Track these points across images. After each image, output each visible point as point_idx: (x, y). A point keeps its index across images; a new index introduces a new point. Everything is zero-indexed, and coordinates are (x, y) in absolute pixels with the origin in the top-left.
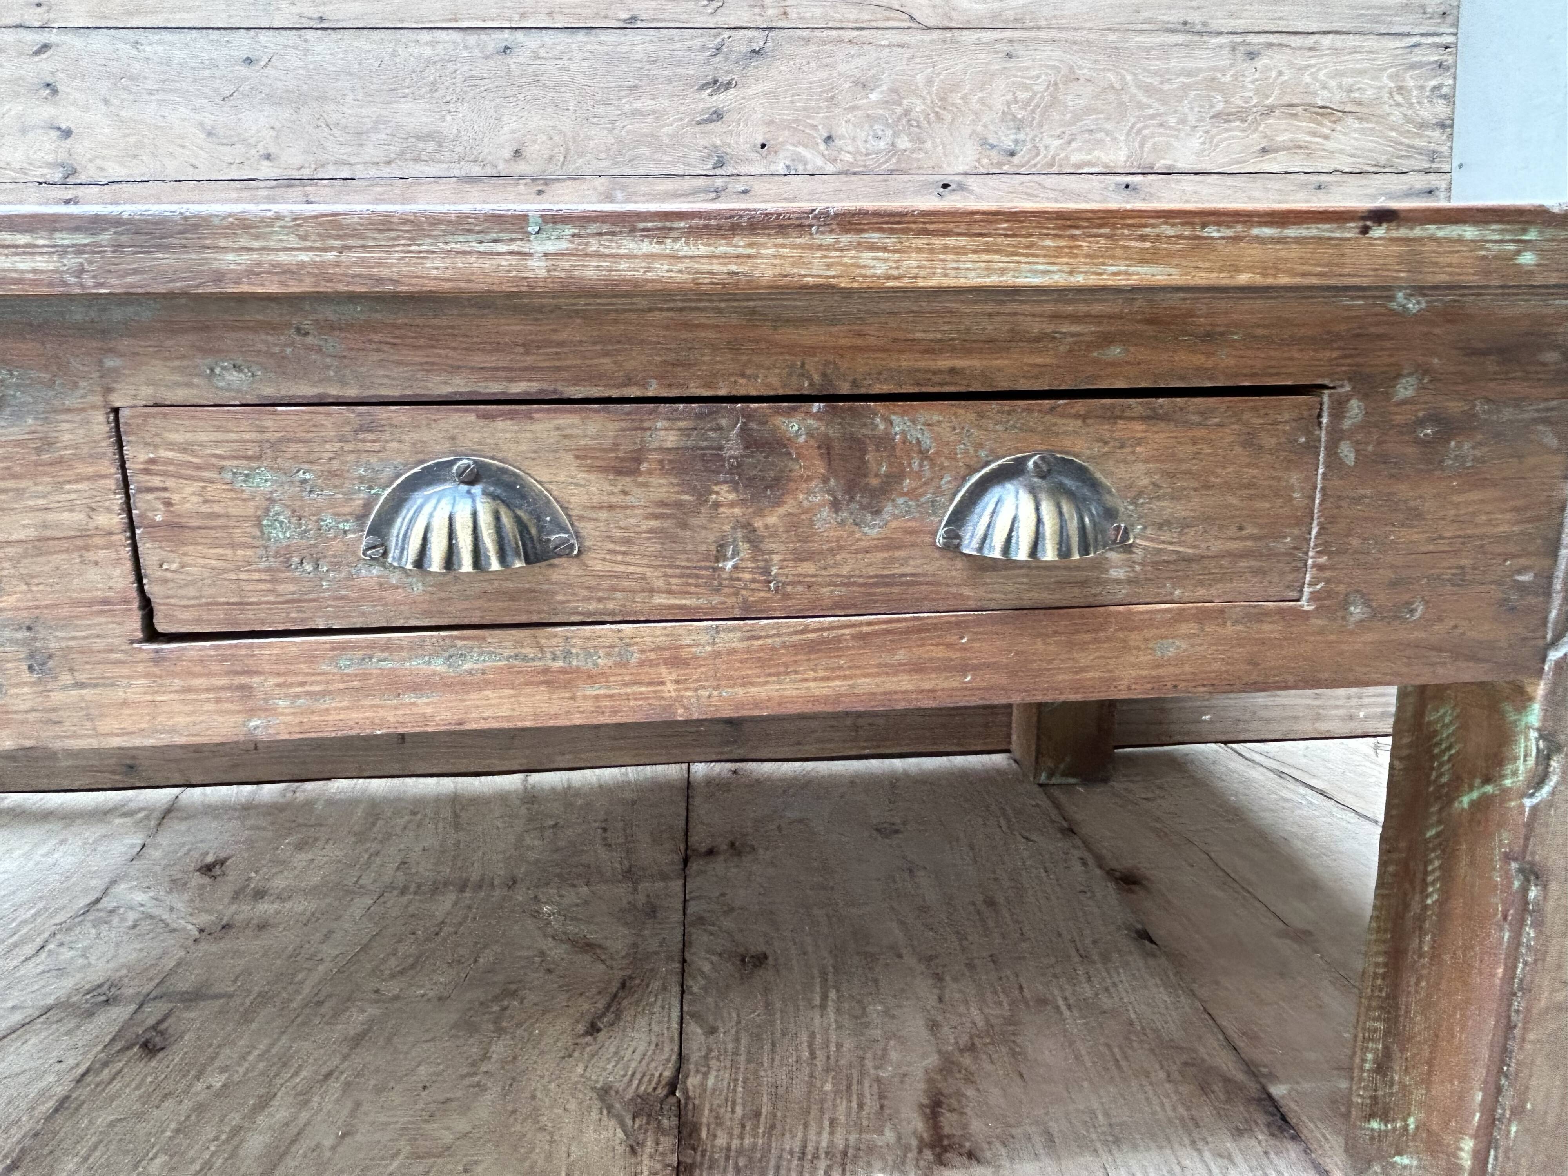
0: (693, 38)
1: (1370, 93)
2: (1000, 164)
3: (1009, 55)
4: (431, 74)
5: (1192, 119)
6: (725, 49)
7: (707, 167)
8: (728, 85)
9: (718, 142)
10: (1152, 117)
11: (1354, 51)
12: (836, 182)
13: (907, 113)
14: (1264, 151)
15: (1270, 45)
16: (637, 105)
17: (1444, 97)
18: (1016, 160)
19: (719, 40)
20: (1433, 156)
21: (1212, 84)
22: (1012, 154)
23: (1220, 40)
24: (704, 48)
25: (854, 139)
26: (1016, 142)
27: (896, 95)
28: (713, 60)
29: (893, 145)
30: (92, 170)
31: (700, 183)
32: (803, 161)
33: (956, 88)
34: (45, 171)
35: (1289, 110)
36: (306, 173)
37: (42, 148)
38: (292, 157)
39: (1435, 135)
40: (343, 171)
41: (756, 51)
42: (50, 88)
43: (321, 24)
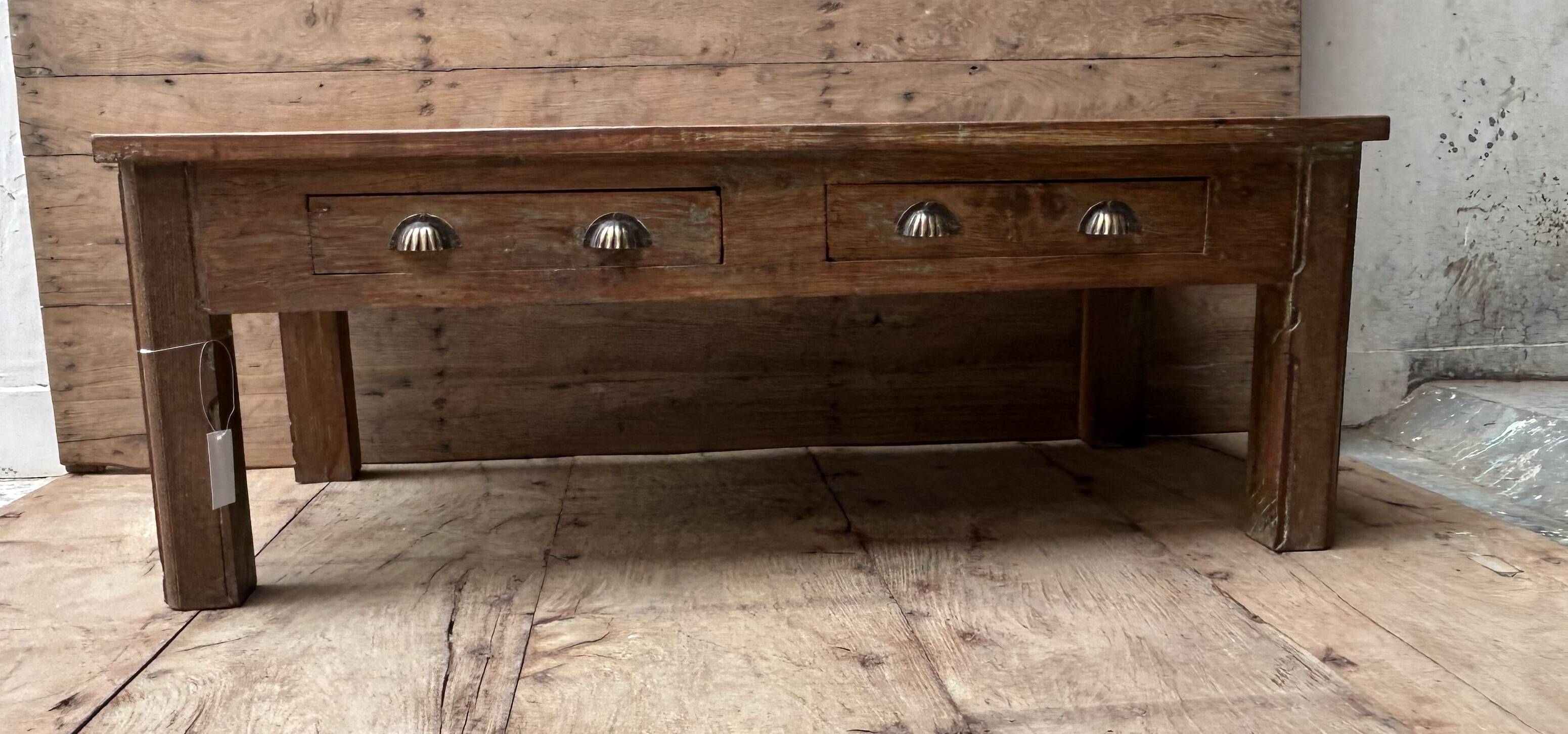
1: (1245, 6)
2: (1009, 53)
5: (1131, 24)
7: (823, 58)
8: (837, 6)
9: (830, 41)
10: (1106, 23)
12: (904, 66)
14: (1179, 43)
16: (781, 19)
17: (1295, 8)
18: (1018, 51)
20: (1289, 45)
22: (1016, 47)
25: (916, 39)
26: (1019, 39)
27: (942, 11)
29: (940, 42)
30: (442, 62)
31: (820, 67)
32: (883, 53)
33: (980, 6)
34: (414, 63)
35: (1195, 17)
36: (573, 63)
37: (413, 49)
38: (565, 54)
39: (1289, 32)
40: (596, 62)
42: (419, 12)
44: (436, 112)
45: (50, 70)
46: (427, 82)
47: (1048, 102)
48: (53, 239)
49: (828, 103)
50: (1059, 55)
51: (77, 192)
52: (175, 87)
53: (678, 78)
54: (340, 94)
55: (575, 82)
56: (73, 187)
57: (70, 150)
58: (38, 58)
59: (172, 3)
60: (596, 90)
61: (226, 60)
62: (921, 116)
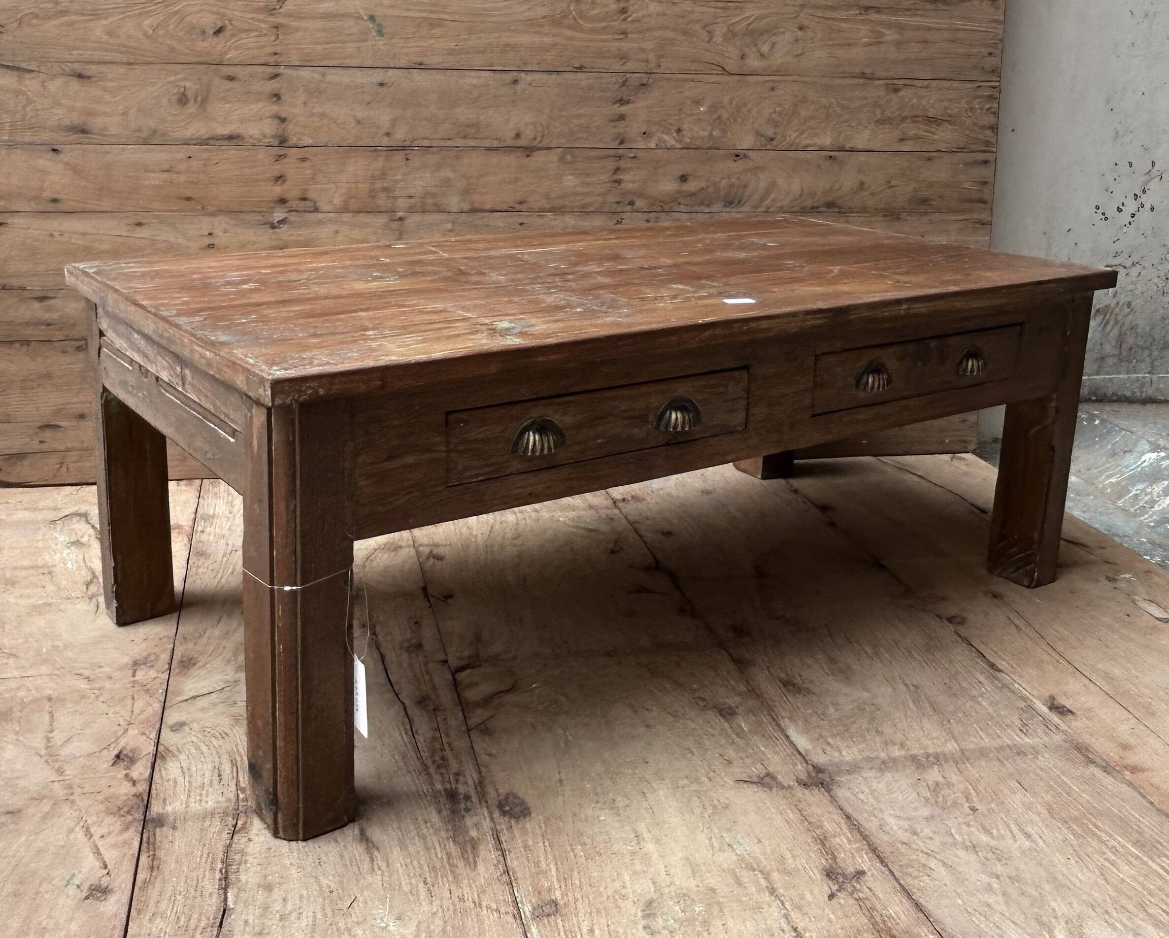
0: (611, 77)
1: (955, 110)
2: (765, 145)
3: (772, 89)
4: (475, 94)
5: (864, 122)
6: (627, 84)
7: (615, 144)
8: (628, 102)
9: (621, 131)
10: (846, 122)
11: (948, 89)
12: (680, 153)
13: (719, 117)
14: (902, 140)
15: (906, 85)
16: (581, 111)
17: (994, 113)
18: (774, 142)
19: (624, 79)
20: (987, 143)
21: (876, 105)
22: (772, 139)
23: (881, 82)
24: (617, 82)
25: (691, 130)
26: (775, 133)
27: (714, 108)
28: (622, 88)
29: (711, 134)
30: (294, 140)
31: (612, 152)
32: (665, 142)
33: (745, 105)
35: (915, 118)
36: (407, 144)
37: (269, 128)
38: (400, 135)
39: (989, 132)
40: (426, 143)
41: (643, 85)
42: (277, 96)
43: (421, 66)
44: (288, 183)
46: (280, 157)
47: (796, 187)
49: (619, 182)
50: (808, 146)
52: (61, 155)
53: (494, 158)
54: (205, 165)
55: (407, 159)
59: (59, 82)
60: (425, 166)
61: (107, 133)
62: (693, 194)
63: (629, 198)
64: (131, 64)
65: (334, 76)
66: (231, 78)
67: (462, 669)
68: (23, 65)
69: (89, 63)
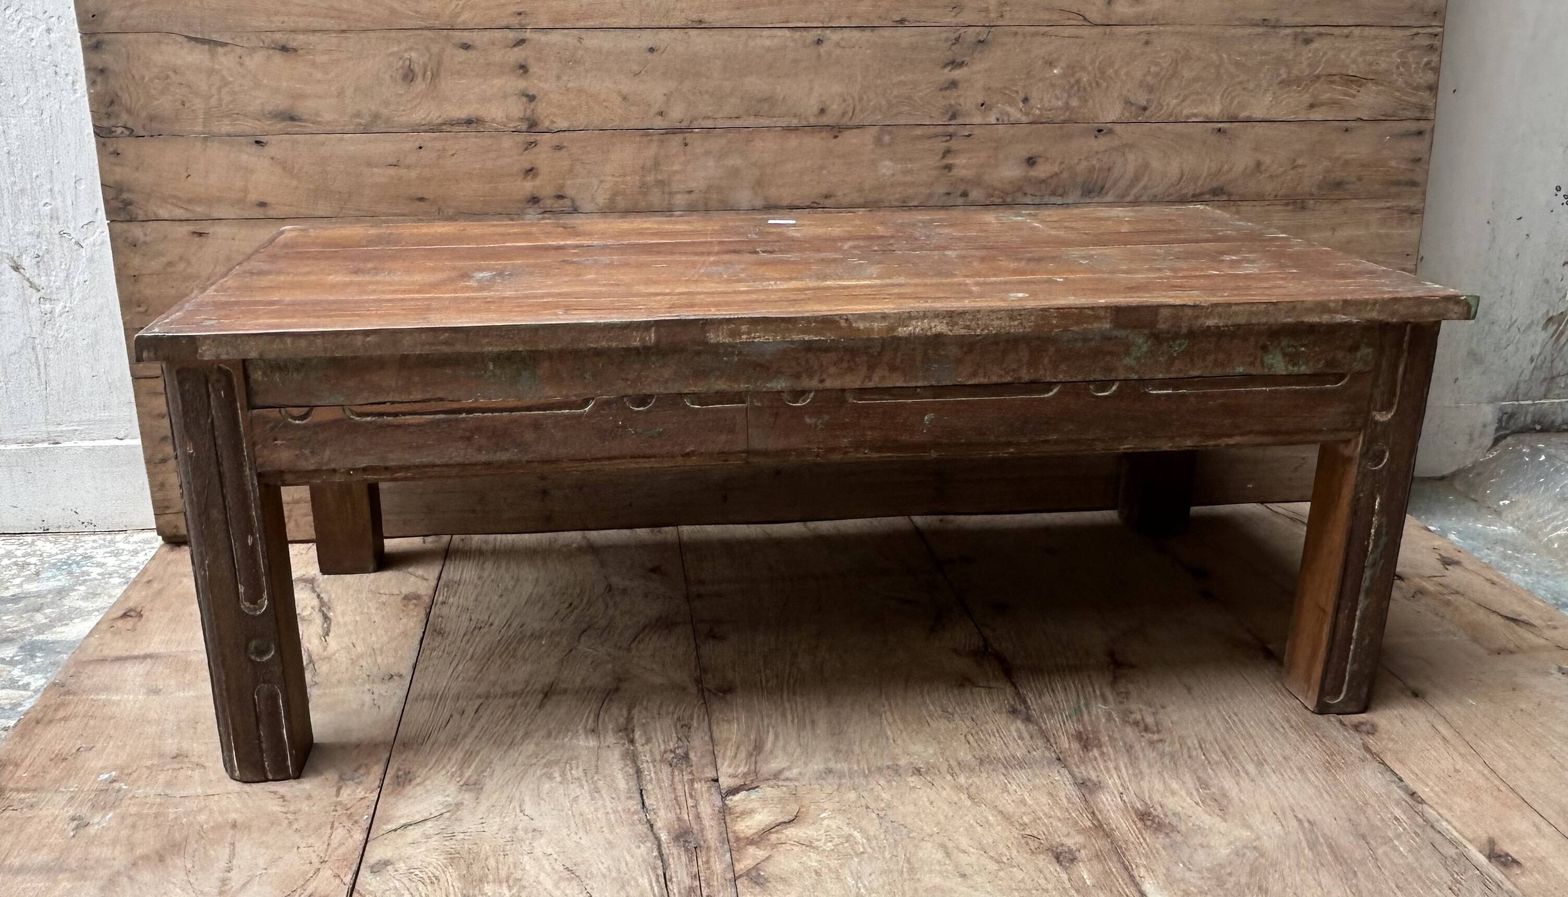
0: (940, 33)
1: (1383, 66)
2: (1136, 116)
3: (1147, 43)
4: (769, 58)
5: (1265, 84)
6: (961, 40)
7: (945, 119)
8: (961, 64)
9: (953, 102)
10: (1241, 83)
11: (1376, 37)
12: (1028, 129)
13: (1078, 82)
14: (1312, 106)
15: (1320, 34)
16: (902, 78)
17: (1431, 69)
18: (1148, 113)
19: (957, 35)
20: (1423, 109)
21: (1280, 61)
22: (1145, 109)
23: (1288, 31)
24: (947, 40)
25: (1042, 99)
26: (1148, 101)
27: (1071, 69)
28: (954, 48)
29: (1067, 103)
30: (547, 123)
31: (941, 129)
32: (1008, 115)
33: (1111, 65)
34: (518, 124)
35: (1330, 78)
36: (684, 125)
37: (516, 109)
38: (677, 113)
39: (1426, 95)
40: (709, 124)
41: (980, 42)
42: (523, 68)
43: (700, 25)
44: (540, 177)
45: (132, 131)
46: (533, 144)
47: (1174, 167)
48: (142, 309)
49: (949, 167)
50: (1188, 117)
51: (164, 260)
52: (266, 148)
53: (793, 141)
54: (439, 157)
55: (686, 145)
56: (160, 254)
57: (155, 215)
58: (117, 116)
59: (259, 57)
60: (708, 153)
61: (319, 119)
62: (1043, 181)
63: (962, 188)
64: (343, 31)
65: (593, 40)
66: (466, 47)
67: (734, 791)
68: (215, 37)
69: (294, 31)
